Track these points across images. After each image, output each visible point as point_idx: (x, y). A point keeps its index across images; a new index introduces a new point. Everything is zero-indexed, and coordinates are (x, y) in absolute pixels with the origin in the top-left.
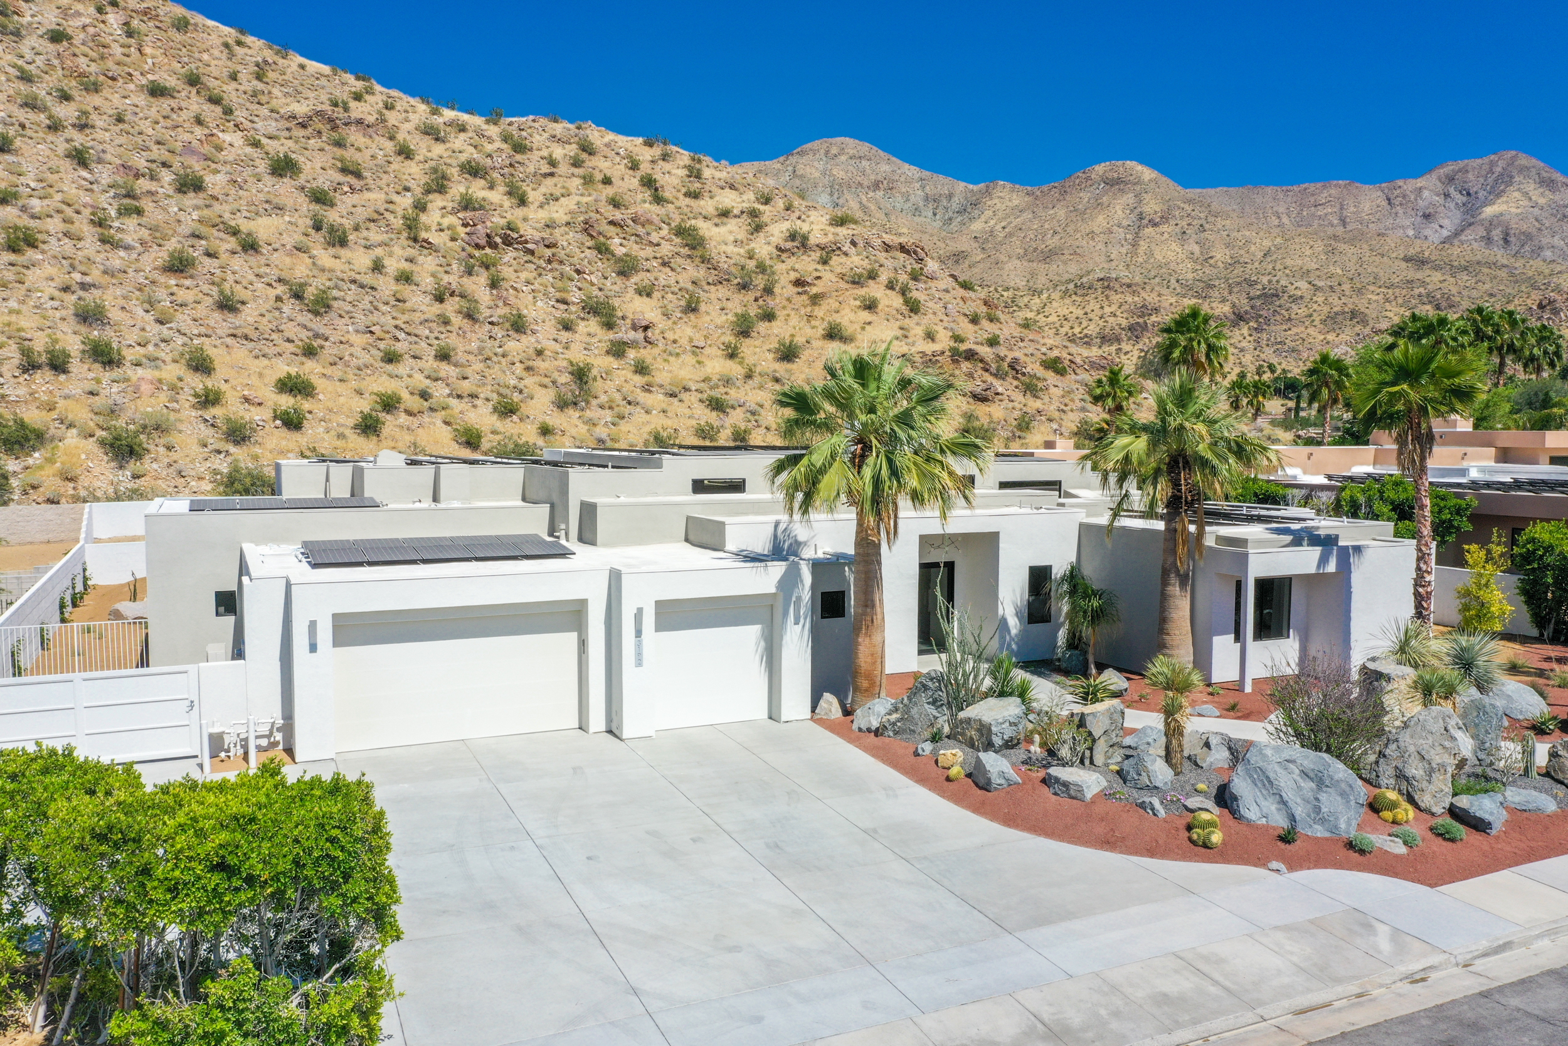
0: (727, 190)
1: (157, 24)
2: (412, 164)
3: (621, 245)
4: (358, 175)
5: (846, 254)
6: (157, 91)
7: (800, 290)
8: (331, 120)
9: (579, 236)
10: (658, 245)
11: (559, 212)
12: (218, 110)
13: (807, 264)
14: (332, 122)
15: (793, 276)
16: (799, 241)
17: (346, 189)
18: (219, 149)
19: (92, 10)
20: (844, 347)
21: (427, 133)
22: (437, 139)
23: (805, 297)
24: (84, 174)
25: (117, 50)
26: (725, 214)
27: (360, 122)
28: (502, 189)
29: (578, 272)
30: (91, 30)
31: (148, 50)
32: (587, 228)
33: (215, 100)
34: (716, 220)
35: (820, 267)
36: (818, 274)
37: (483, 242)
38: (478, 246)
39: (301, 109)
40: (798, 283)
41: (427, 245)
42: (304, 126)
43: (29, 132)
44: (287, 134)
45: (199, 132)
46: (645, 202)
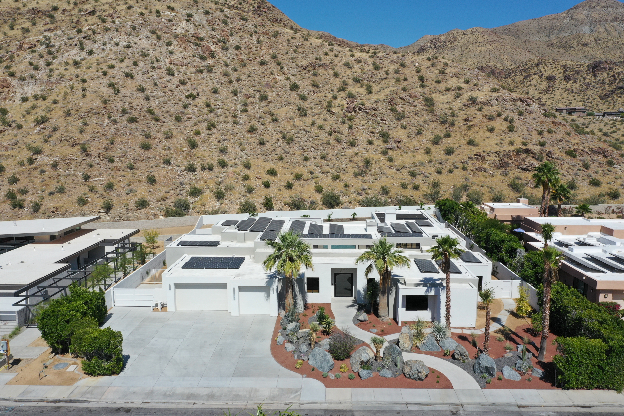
0: (454, 78)
1: (268, 36)
2: (337, 79)
3: (402, 107)
4: (318, 87)
5: (492, 105)
6: (262, 63)
7: (465, 123)
8: (314, 66)
9: (387, 105)
10: (416, 106)
11: (382, 96)
12: (279, 67)
13: (472, 111)
14: (314, 67)
15: (465, 117)
16: (473, 100)
17: (312, 93)
18: (276, 82)
19: (249, 36)
20: (473, 148)
21: (346, 66)
22: (349, 68)
23: (466, 126)
24: (235, 98)
25: (254, 49)
26: (448, 90)
27: (324, 65)
28: (365, 87)
29: (382, 120)
30: (247, 43)
31: (263, 48)
32: (391, 102)
33: (279, 64)
34: (444, 92)
35: (477, 112)
36: (475, 116)
37: (351, 110)
38: (350, 112)
39: (305, 63)
40: (466, 120)
41: (332, 113)
42: (305, 69)
43: (223, 85)
44: (298, 73)
45: (271, 77)
46: (417, 87)
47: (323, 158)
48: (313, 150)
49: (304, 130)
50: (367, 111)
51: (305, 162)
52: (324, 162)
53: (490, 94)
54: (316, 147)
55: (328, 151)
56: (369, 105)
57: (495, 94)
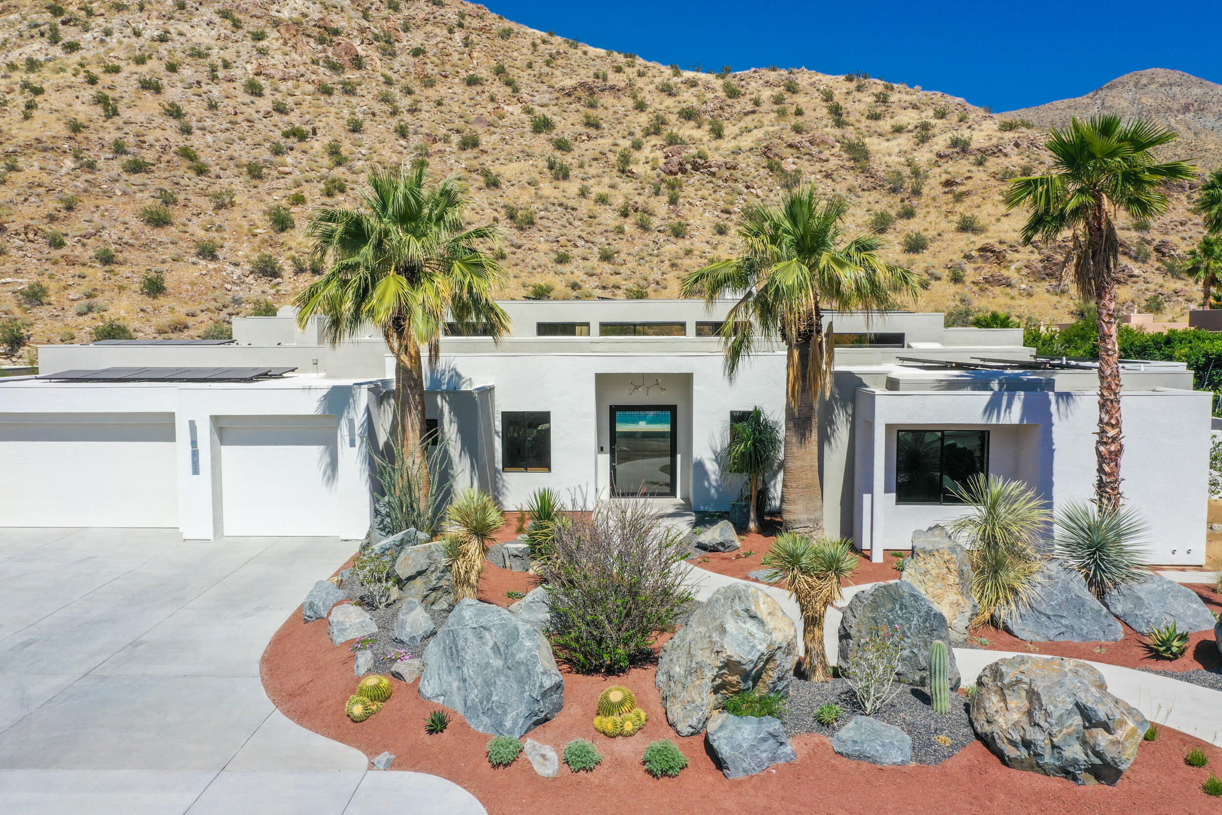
0: (910, 110)
1: (488, 35)
2: (643, 115)
3: (794, 163)
4: (597, 127)
5: (1006, 155)
6: (472, 81)
7: (947, 190)
8: (590, 89)
9: (758, 158)
10: (827, 160)
11: (746, 142)
12: (509, 90)
13: (961, 167)
14: (591, 91)
15: (945, 177)
16: (961, 147)
17: (584, 137)
18: (502, 117)
19: (445, 32)
20: (973, 238)
21: (663, 91)
22: (670, 95)
23: (950, 196)
24: (403, 142)
25: (456, 56)
26: (898, 130)
27: (612, 88)
28: (707, 127)
29: (747, 187)
30: (441, 45)
31: (475, 54)
32: (766, 152)
33: (509, 83)
34: (890, 136)
35: (974, 168)
36: (969, 174)
37: (675, 169)
38: (671, 173)
39: (569, 83)
40: (948, 183)
41: (631, 175)
42: (569, 95)
43: (377, 118)
44: (554, 102)
45: (491, 106)
46: (826, 126)
47: (606, 257)
48: (580, 243)
49: (561, 205)
50: (712, 170)
51: (560, 267)
52: (607, 267)
53: (999, 134)
54: (591, 239)
55: (620, 245)
56: (715, 158)
57: (1009, 135)
